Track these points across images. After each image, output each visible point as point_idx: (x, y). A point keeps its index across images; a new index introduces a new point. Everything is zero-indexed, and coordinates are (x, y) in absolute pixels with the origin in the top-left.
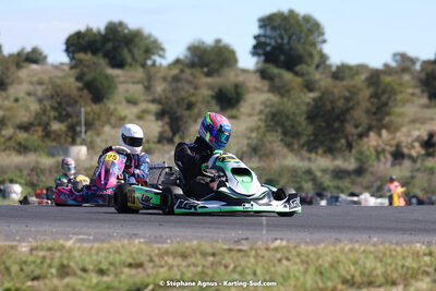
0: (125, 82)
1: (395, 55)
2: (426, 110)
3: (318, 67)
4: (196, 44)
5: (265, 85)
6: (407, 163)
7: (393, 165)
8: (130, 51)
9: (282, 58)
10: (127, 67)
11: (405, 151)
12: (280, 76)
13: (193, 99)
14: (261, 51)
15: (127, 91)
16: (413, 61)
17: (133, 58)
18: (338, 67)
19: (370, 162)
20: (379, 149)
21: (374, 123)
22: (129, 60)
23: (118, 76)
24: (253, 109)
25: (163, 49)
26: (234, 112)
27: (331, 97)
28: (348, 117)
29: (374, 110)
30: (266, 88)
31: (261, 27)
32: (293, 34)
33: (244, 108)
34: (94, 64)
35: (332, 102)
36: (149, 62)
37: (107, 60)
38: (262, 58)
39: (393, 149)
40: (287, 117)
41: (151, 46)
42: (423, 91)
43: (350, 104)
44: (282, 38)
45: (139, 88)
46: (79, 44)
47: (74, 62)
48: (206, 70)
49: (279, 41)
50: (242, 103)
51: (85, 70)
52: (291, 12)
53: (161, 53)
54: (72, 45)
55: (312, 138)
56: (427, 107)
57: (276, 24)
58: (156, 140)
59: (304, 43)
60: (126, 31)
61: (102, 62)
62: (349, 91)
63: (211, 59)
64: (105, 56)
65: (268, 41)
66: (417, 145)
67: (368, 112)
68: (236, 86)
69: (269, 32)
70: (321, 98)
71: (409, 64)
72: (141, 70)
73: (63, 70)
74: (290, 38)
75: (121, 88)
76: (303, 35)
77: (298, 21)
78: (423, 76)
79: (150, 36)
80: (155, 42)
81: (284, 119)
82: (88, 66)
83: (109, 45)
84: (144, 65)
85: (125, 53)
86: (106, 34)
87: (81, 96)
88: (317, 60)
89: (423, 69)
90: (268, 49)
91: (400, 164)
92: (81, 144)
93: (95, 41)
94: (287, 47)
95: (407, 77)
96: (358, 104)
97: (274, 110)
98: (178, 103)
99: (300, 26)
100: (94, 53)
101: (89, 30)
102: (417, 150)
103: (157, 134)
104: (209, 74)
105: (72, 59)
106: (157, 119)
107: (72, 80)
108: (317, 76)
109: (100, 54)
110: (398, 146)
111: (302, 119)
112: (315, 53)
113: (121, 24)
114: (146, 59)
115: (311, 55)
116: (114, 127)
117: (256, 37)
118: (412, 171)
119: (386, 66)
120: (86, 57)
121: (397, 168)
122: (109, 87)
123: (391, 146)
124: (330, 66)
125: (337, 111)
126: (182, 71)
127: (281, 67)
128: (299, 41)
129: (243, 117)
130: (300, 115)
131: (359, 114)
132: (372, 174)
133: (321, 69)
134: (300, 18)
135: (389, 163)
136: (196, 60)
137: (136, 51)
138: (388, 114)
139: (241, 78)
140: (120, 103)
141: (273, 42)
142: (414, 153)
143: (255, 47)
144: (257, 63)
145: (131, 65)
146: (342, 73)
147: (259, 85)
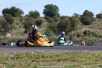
0: (16, 20)
1: (74, 14)
2: (82, 26)
3: (57, 16)
4: (31, 11)
5: (46, 20)
6: (80, 37)
7: (77, 38)
8: (16, 13)
9: (50, 14)
10: (16, 17)
11: (80, 34)
12: (50, 18)
13: (32, 23)
14: (45, 13)
15: (16, 22)
16: (78, 15)
17: (17, 15)
18: (62, 17)
19: (73, 37)
20: (74, 34)
21: (72, 29)
22: (16, 15)
23: (14, 19)
24: (44, 26)
25: (24, 13)
26: (40, 26)
27: (62, 23)
28: (66, 27)
29: (72, 26)
30: (46, 21)
31: (45, 8)
32: (52, 9)
33: (42, 25)
34: (9, 16)
35: (63, 24)
36: (21, 16)
37: (12, 15)
38: (45, 15)
39: (77, 34)
40: (53, 27)
41: (21, 12)
42: (81, 22)
43: (67, 25)
44: (50, 10)
45: (19, 21)
46: (5, 12)
47: (4, 16)
48: (33, 17)
49: (49, 11)
50: (42, 24)
51: (7, 17)
52: (52, 4)
53: (23, 13)
54: (4, 12)
55: (58, 32)
56: (82, 25)
57: (48, 7)
58: (24, 32)
59: (54, 11)
60: (15, 9)
61: (11, 16)
62: (66, 22)
63: (34, 15)
64: (11, 14)
65: (46, 11)
66: (82, 33)
67: (70, 26)
68: (40, 21)
69: (47, 9)
70: (60, 23)
71: (77, 16)
72: (19, 17)
73: (2, 17)
74: (51, 10)
75: (15, 21)
76: (54, 9)
77: (53, 6)
78: (81, 18)
79: (21, 10)
80: (22, 11)
81: (52, 28)
82: (8, 17)
83: (12, 12)
84: (19, 16)
85: (15, 13)
86: (11, 9)
87: (7, 23)
88: (57, 15)
89: (80, 17)
90: (47, 12)
91: (79, 37)
92: (9, 33)
93: (9, 11)
94: (51, 12)
95: (77, 19)
96: (68, 24)
97: (50, 26)
98: (28, 24)
99: (54, 8)
100: (9, 13)
101: (7, 9)
102: (82, 34)
103: (24, 31)
104: (34, 18)
105: (4, 15)
106: (24, 28)
107: (4, 19)
108: (57, 18)
109: (10, 14)
110: (78, 33)
111: (56, 28)
112: (57, 13)
113: (14, 7)
114: (20, 15)
115: (56, 14)
116: (14, 30)
117: (44, 10)
118: (82, 39)
119: (73, 16)
120: (7, 14)
121: (78, 38)
122: (12, 21)
123: (77, 33)
124: (60, 16)
125: (64, 26)
126: (28, 17)
127: (50, 17)
128: (53, 11)
129: (42, 27)
130: (56, 27)
131: (69, 27)
132: (73, 39)
133: (58, 17)
134: (54, 6)
135: (76, 37)
136: (31, 15)
137: (18, 13)
138: (75, 27)
139: (41, 19)
140: (15, 24)
141: (48, 11)
142: (82, 35)
143: (44, 12)
144: (44, 16)
145: (17, 16)
146: (63, 18)
147: (45, 20)
